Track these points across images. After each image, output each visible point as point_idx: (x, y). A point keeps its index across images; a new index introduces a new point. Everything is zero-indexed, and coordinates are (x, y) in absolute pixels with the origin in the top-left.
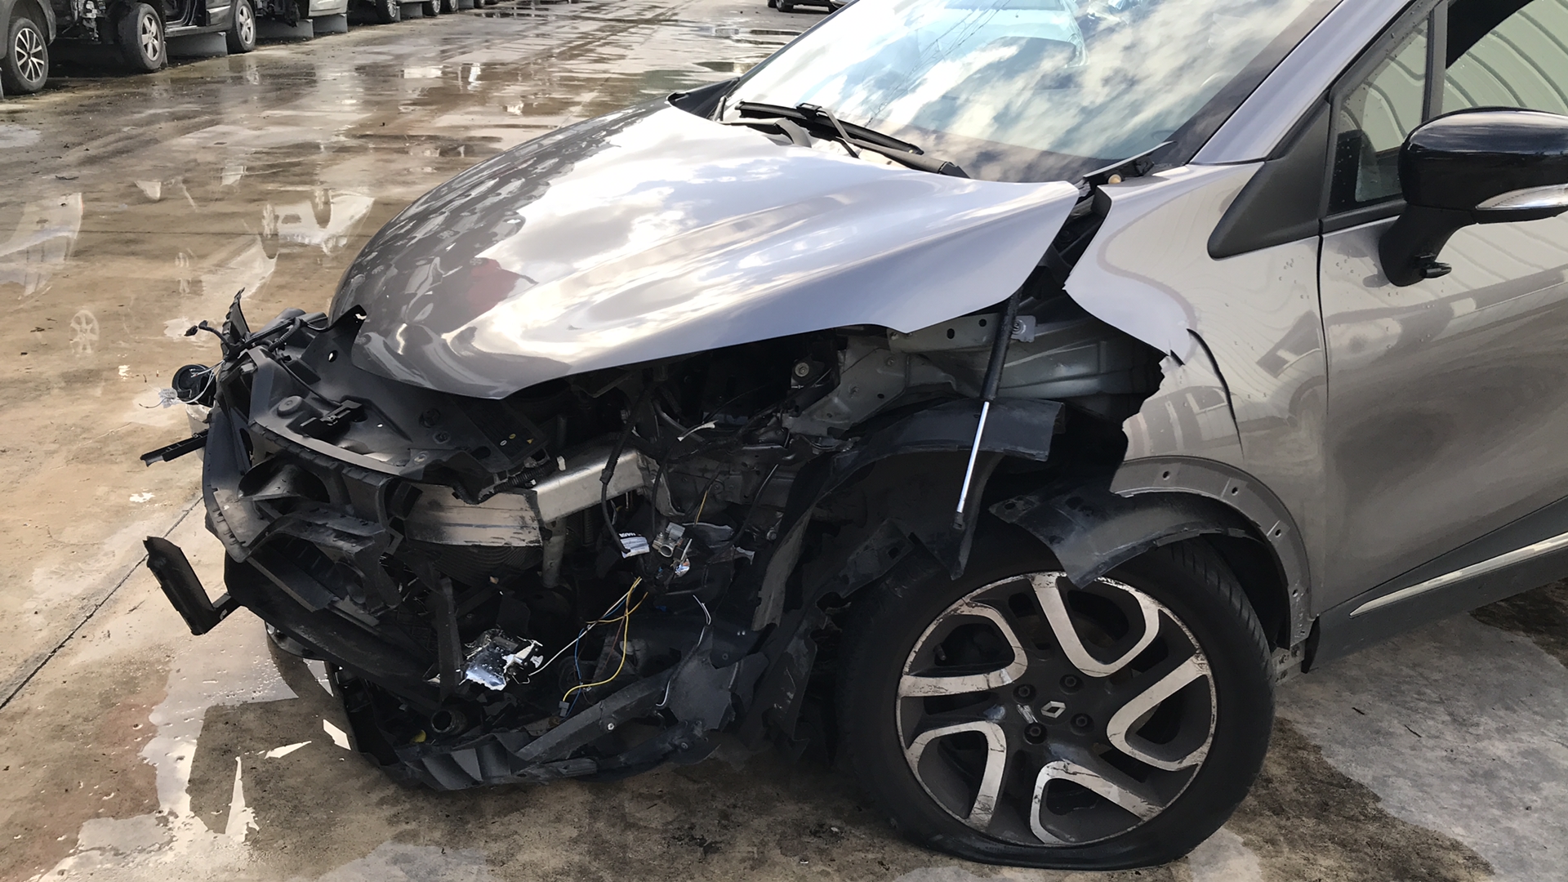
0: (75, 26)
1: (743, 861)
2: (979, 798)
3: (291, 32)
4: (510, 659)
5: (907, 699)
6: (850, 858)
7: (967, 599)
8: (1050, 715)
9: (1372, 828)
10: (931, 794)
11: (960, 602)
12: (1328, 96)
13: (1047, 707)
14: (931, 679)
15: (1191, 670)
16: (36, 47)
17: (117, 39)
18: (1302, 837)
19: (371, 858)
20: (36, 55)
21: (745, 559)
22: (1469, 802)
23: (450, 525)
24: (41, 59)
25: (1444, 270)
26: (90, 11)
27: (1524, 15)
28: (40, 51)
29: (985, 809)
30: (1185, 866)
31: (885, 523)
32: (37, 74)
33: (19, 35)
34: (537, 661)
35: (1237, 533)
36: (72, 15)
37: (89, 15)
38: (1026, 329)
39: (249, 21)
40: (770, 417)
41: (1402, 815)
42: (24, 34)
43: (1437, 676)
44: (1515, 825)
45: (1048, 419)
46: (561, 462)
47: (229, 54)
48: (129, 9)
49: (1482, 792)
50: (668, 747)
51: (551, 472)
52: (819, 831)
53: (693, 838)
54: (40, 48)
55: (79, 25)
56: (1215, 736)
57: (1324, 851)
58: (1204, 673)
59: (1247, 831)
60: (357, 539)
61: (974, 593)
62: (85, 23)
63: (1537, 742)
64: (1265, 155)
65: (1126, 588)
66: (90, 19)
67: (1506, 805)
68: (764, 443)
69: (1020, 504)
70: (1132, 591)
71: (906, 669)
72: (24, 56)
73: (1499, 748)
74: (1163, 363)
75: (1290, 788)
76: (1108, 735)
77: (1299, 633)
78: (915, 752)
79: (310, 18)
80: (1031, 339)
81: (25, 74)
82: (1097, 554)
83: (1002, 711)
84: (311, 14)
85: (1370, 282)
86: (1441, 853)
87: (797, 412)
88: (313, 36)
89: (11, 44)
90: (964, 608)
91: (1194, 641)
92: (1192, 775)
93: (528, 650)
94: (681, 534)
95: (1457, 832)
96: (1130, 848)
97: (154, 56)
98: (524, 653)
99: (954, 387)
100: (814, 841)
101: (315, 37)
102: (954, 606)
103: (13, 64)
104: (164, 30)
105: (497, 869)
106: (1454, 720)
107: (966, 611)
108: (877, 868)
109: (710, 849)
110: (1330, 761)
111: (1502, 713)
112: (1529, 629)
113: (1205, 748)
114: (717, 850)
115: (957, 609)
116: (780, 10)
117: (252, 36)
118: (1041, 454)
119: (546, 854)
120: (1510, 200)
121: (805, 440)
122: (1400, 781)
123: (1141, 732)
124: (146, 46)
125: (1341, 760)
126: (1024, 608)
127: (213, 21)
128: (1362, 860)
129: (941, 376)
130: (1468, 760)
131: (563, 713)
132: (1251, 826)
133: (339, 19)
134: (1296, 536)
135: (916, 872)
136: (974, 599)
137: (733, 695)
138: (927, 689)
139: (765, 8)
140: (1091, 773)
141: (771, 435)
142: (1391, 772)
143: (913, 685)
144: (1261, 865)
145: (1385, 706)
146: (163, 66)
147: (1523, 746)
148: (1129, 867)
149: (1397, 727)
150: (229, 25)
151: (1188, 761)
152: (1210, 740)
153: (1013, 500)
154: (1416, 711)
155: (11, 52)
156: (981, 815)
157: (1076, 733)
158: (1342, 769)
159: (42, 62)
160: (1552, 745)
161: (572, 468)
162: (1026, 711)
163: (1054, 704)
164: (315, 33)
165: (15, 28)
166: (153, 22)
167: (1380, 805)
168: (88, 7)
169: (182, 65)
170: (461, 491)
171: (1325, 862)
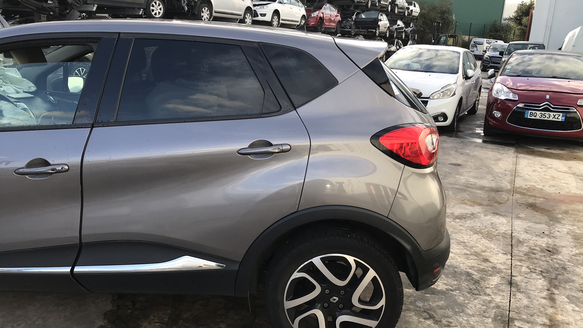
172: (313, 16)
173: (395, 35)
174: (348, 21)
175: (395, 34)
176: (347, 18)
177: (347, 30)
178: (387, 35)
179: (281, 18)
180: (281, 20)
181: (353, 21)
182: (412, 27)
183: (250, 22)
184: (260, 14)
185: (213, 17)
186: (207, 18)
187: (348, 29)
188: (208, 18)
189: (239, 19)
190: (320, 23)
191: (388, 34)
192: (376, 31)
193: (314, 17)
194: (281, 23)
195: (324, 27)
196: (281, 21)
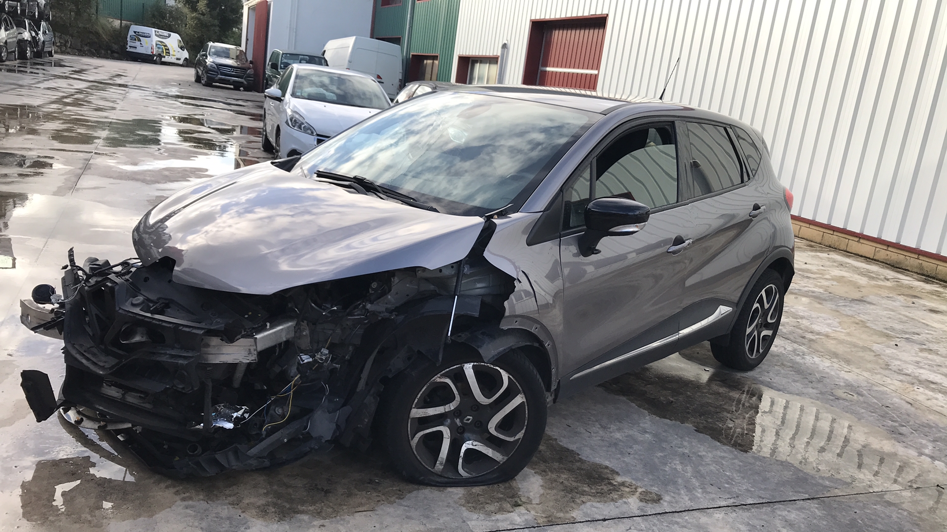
1: (342, 495)
2: (439, 459)
4: (235, 415)
5: (413, 418)
6: (387, 490)
7: (439, 375)
8: (467, 422)
9: (578, 464)
10: (420, 459)
11: (436, 376)
12: (561, 190)
13: (466, 419)
14: (423, 410)
15: (519, 400)
18: (555, 469)
19: (174, 508)
21: (336, 368)
22: (610, 453)
23: (209, 354)
25: (599, 252)
27: (619, 163)
29: (441, 464)
30: (515, 482)
31: (406, 347)
34: (246, 415)
35: (536, 345)
38: (466, 270)
40: (360, 304)
41: (588, 459)
43: (594, 412)
44: (625, 459)
45: (477, 302)
46: (268, 324)
49: (614, 450)
50: (308, 449)
51: (263, 329)
52: (371, 482)
53: (318, 489)
56: (527, 426)
57: (563, 473)
58: (524, 401)
59: (535, 469)
60: (185, 358)
61: (442, 373)
63: (631, 432)
64: (542, 210)
65: (497, 368)
67: (622, 453)
68: (358, 315)
69: (463, 335)
70: (499, 369)
71: (414, 406)
73: (618, 435)
74: (515, 282)
75: (548, 453)
76: (489, 428)
77: (553, 388)
78: (414, 442)
80: (469, 273)
83: (449, 421)
85: (575, 255)
86: (602, 470)
87: (371, 303)
90: (438, 379)
91: (520, 389)
92: (518, 443)
93: (243, 410)
94: (327, 352)
95: (607, 463)
96: (495, 476)
98: (241, 412)
99: (437, 291)
100: (369, 485)
102: (433, 379)
105: (236, 506)
106: (602, 427)
107: (438, 380)
108: (399, 492)
109: (327, 492)
110: (561, 443)
111: (618, 423)
112: (624, 395)
113: (523, 431)
114: (330, 492)
115: (435, 380)
116: (204, 85)
118: (476, 314)
119: (256, 500)
120: (618, 229)
121: (374, 314)
122: (586, 448)
123: (500, 427)
125: (565, 443)
126: (460, 378)
128: (576, 475)
129: (432, 287)
130: (608, 440)
131: (264, 436)
132: (536, 467)
134: (554, 347)
135: (415, 492)
136: (441, 375)
137: (337, 425)
138: (421, 414)
139: (192, 82)
140: (482, 445)
141: (359, 312)
142: (582, 446)
143: (417, 413)
144: (542, 479)
145: (578, 424)
147: (626, 434)
148: (495, 484)
149: (582, 430)
151: (517, 437)
152: (525, 427)
153: (459, 334)
154: (589, 425)
156: (439, 467)
157: (476, 429)
158: (565, 446)
160: (636, 433)
161: (272, 328)
162: (458, 421)
163: (469, 417)
167: (580, 457)
170: (225, 337)
171: (564, 476)
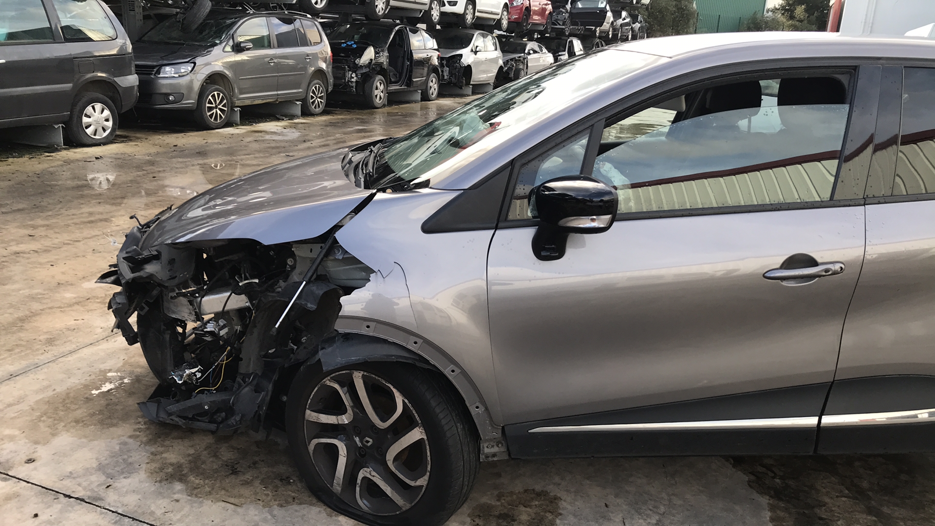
0: (346, 84)
2: (336, 478)
3: (461, 92)
4: (188, 371)
5: (308, 421)
7: (329, 378)
8: (366, 444)
10: (318, 470)
11: (326, 379)
12: (512, 163)
13: (365, 439)
14: (316, 414)
15: (416, 434)
16: (321, 94)
17: (364, 91)
20: (320, 98)
24: (322, 99)
26: (353, 78)
28: (323, 96)
29: (338, 483)
32: (319, 106)
33: (313, 88)
34: (199, 374)
36: (345, 79)
37: (353, 80)
38: (340, 253)
39: (436, 85)
40: (278, 281)
42: (316, 88)
43: (679, 502)
47: (421, 101)
48: (371, 78)
54: (323, 94)
55: (347, 85)
56: (430, 472)
58: (423, 437)
61: (332, 376)
62: (350, 83)
64: (466, 188)
65: (389, 385)
66: (353, 81)
70: (392, 387)
71: (307, 407)
72: (314, 97)
74: (372, 275)
76: (387, 460)
77: (491, 433)
78: (311, 447)
79: (471, 85)
80: (341, 258)
81: (313, 106)
82: (340, 359)
83: (345, 436)
84: (472, 83)
87: (286, 280)
88: (471, 94)
89: (309, 91)
90: (328, 382)
91: (418, 419)
92: (422, 491)
93: (196, 369)
97: (380, 100)
101: (472, 95)
102: (324, 380)
103: (308, 101)
104: (387, 88)
113: (426, 478)
115: (325, 382)
117: (435, 93)
118: (314, 307)
123: (399, 461)
124: (376, 96)
127: (415, 84)
131: (192, 397)
133: (490, 86)
134: (466, 375)
136: (331, 379)
140: (380, 478)
143: (310, 415)
145: (625, 507)
146: (384, 106)
149: (618, 517)
150: (424, 87)
151: (419, 483)
152: (428, 474)
154: (640, 514)
155: (308, 95)
156: (337, 486)
157: (377, 456)
159: (323, 101)
162: (357, 440)
163: (367, 439)
164: (472, 93)
165: (312, 84)
166: (382, 85)
168: (353, 76)
169: (395, 105)
172: (515, 5)
173: (619, 35)
174: (561, 13)
175: (620, 33)
176: (559, 7)
177: (558, 26)
178: (609, 35)
179: (478, 8)
180: (476, 11)
181: (567, 12)
182: (641, 22)
183: (437, 16)
184: (448, 2)
185: (389, 7)
186: (382, 9)
187: (560, 25)
188: (384, 8)
189: (423, 11)
190: (525, 16)
191: (610, 33)
192: (595, 29)
193: (517, 6)
194: (477, 17)
195: (531, 22)
196: (477, 14)
